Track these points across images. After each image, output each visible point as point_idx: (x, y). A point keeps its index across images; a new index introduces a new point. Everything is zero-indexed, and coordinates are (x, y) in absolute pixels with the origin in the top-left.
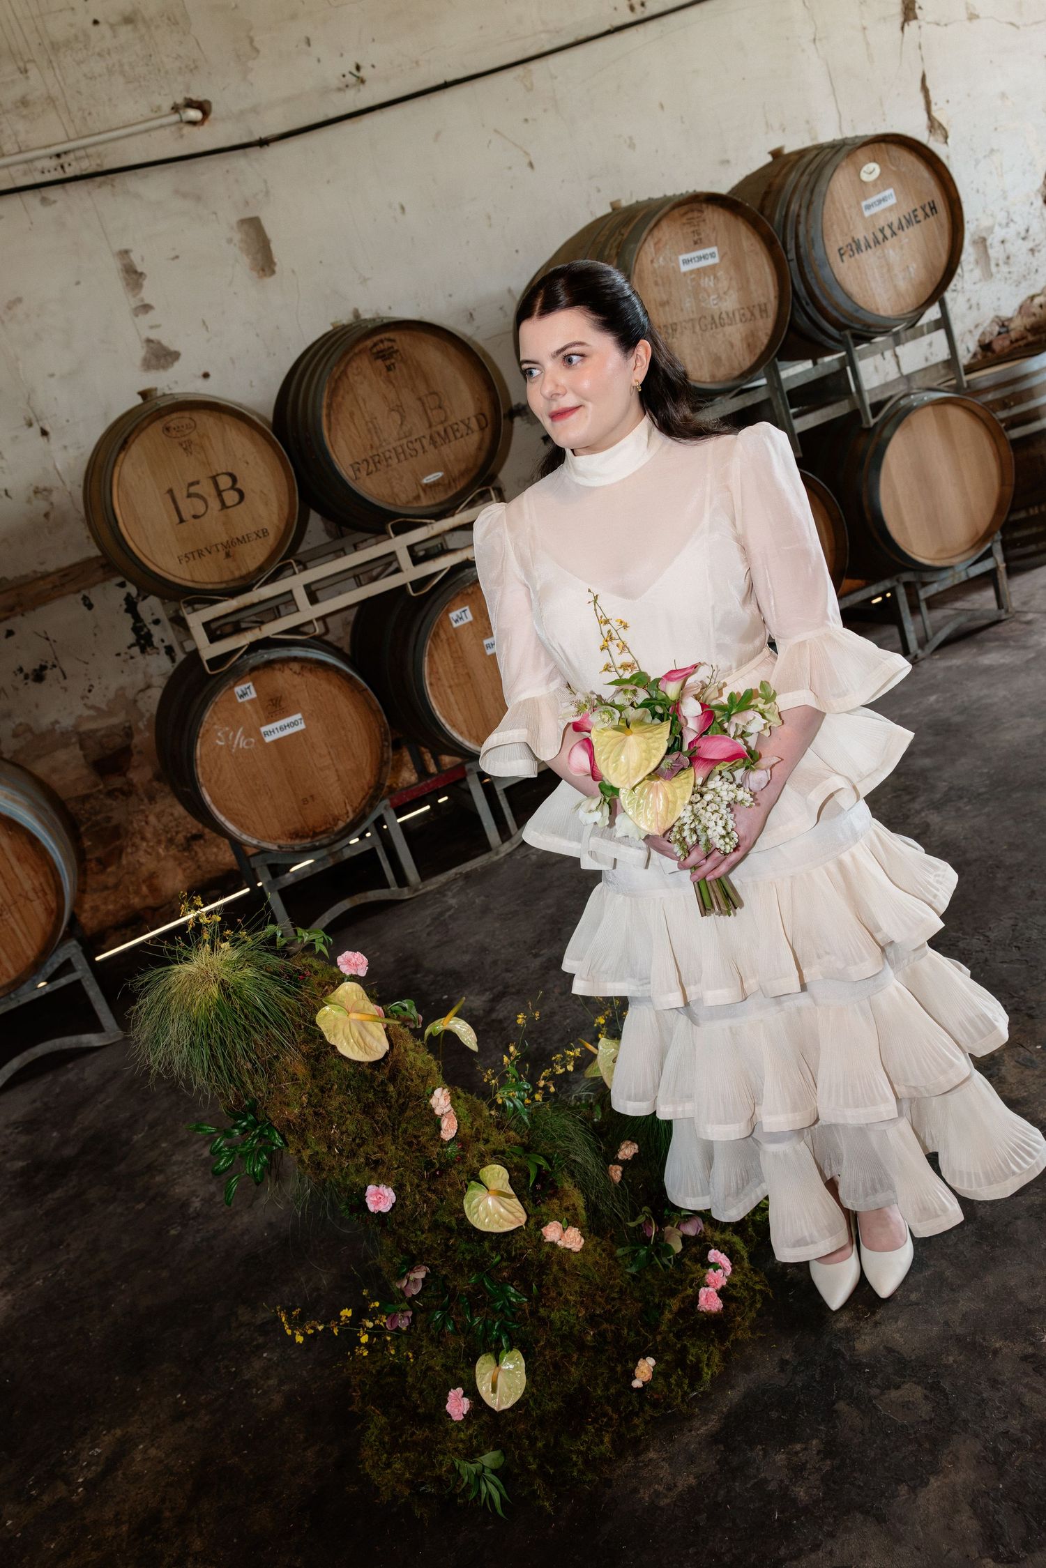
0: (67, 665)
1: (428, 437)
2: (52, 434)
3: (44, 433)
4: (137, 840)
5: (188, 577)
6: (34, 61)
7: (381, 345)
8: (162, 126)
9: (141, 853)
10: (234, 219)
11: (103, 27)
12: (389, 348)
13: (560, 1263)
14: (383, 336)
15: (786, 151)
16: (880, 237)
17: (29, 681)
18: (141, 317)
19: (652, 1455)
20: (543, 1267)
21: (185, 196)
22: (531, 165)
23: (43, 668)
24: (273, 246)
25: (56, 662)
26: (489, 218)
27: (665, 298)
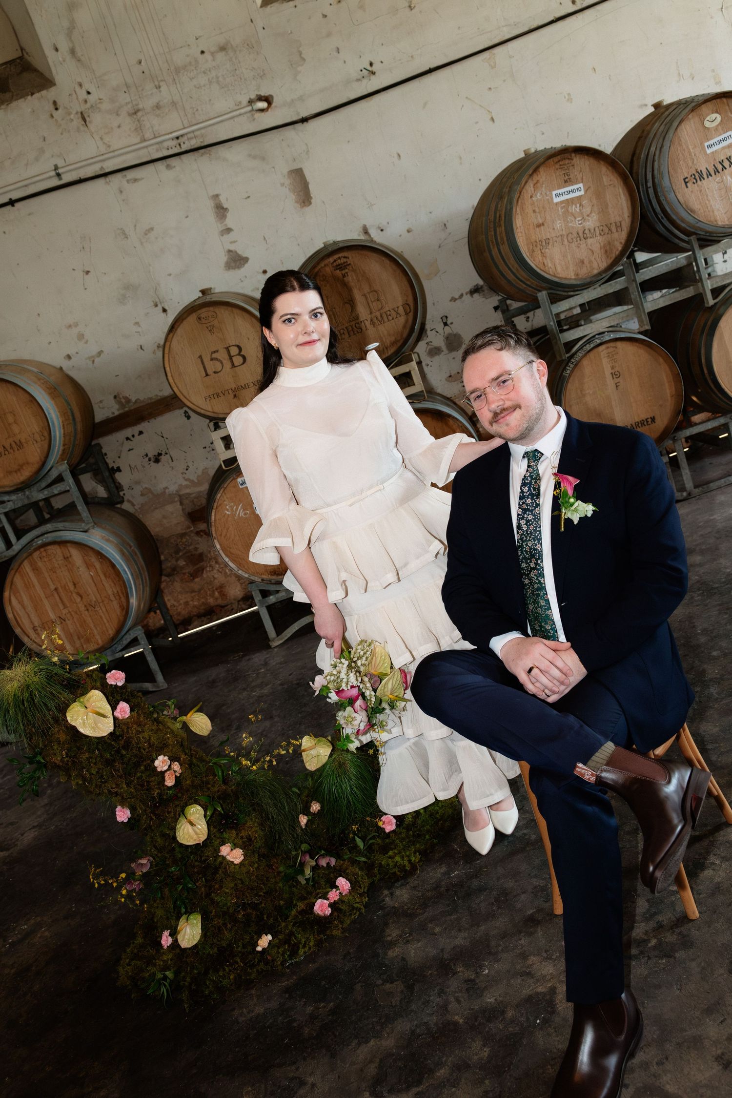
0: (173, 453)
1: (369, 320)
2: (169, 311)
3: (164, 310)
4: (213, 563)
5: (210, 409)
6: (164, 80)
7: (339, 261)
8: (240, 115)
9: (215, 571)
10: (285, 171)
11: (206, 55)
12: (344, 263)
13: (225, 868)
14: (340, 255)
15: (665, 103)
16: (720, 167)
17: (151, 462)
18: (225, 236)
19: (253, 992)
20: (216, 869)
21: (254, 157)
22: (492, 119)
23: (160, 454)
24: (310, 186)
25: (167, 452)
26: (461, 158)
27: (541, 221)
